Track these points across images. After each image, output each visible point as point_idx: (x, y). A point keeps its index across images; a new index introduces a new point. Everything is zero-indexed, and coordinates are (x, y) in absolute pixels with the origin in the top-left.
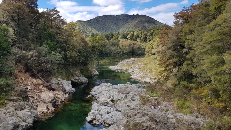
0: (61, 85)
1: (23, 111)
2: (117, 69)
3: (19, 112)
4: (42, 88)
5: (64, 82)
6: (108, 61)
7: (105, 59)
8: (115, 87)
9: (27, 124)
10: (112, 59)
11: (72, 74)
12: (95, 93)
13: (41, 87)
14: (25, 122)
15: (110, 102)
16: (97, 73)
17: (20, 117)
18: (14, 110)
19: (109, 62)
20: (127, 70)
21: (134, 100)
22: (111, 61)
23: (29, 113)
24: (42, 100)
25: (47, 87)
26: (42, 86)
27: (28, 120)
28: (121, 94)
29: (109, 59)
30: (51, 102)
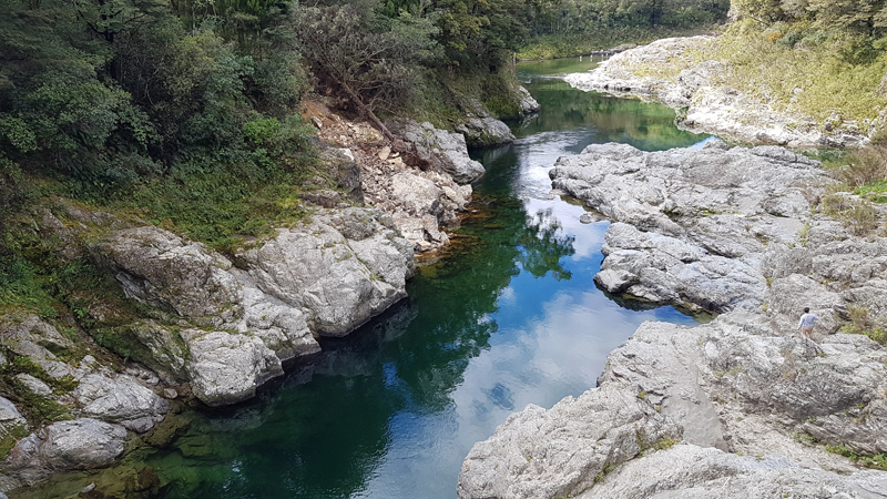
0: (436, 150)
1: (370, 243)
2: (606, 87)
3: (360, 243)
4: (389, 158)
5: (443, 135)
6: (548, 54)
7: (536, 42)
8: (662, 158)
9: (391, 287)
10: (568, 42)
11: (459, 107)
12: (579, 183)
13: (385, 154)
14: (382, 279)
15: (662, 219)
16: (535, 104)
17: (366, 263)
18: (340, 237)
19: (555, 58)
20: (651, 91)
21: (780, 215)
22: (560, 51)
23: (393, 251)
24: (400, 204)
25: (402, 154)
26: (387, 150)
27: (392, 274)
28: (700, 188)
29: (556, 45)
30: (432, 213)
